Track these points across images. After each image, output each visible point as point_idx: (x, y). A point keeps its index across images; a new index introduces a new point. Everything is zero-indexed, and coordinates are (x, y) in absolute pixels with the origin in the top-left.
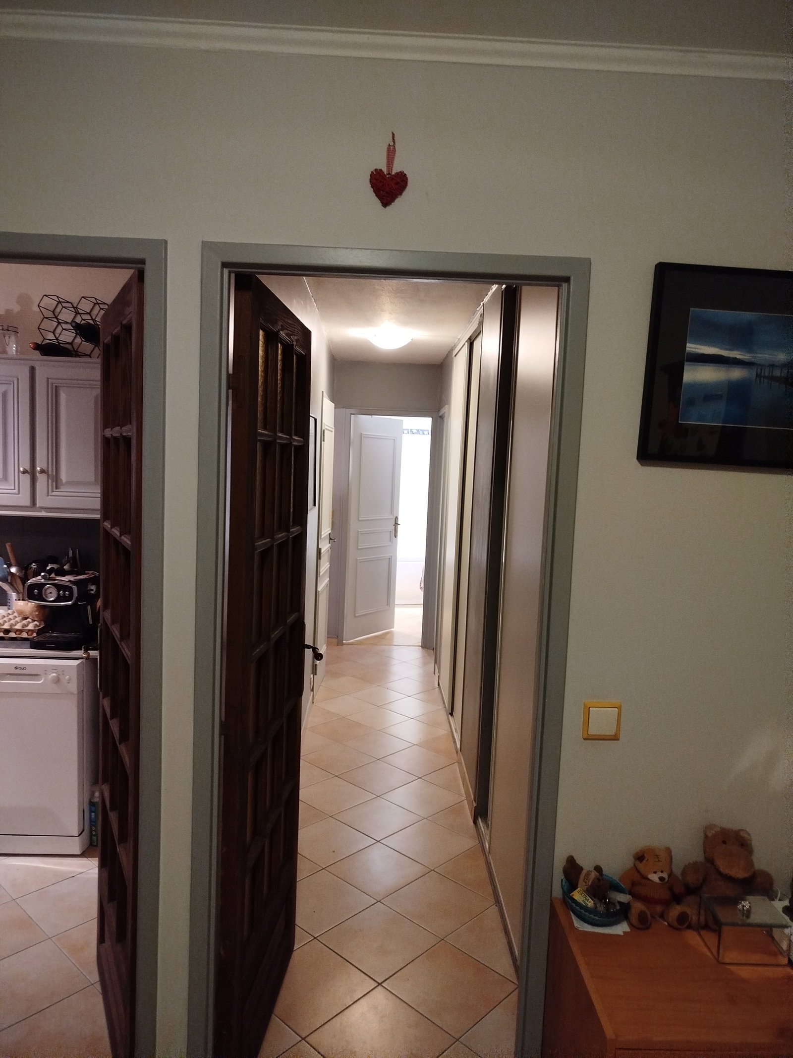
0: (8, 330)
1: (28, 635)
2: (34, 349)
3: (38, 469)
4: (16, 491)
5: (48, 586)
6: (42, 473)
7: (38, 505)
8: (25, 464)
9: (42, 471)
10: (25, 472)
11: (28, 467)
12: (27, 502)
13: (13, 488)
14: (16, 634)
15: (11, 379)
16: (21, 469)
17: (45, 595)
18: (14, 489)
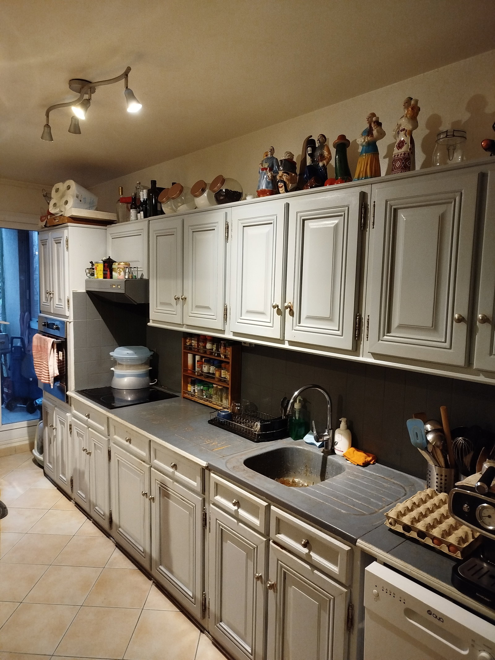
0: (454, 136)
1: (449, 551)
2: (486, 149)
3: (480, 316)
4: (447, 345)
5: (485, 505)
6: (485, 323)
7: (475, 366)
8: (462, 310)
9: (485, 320)
10: (460, 320)
11: (465, 313)
12: (460, 361)
13: (443, 340)
14: (433, 542)
15: (451, 195)
16: (456, 316)
17: (481, 517)
18: (445, 342)
